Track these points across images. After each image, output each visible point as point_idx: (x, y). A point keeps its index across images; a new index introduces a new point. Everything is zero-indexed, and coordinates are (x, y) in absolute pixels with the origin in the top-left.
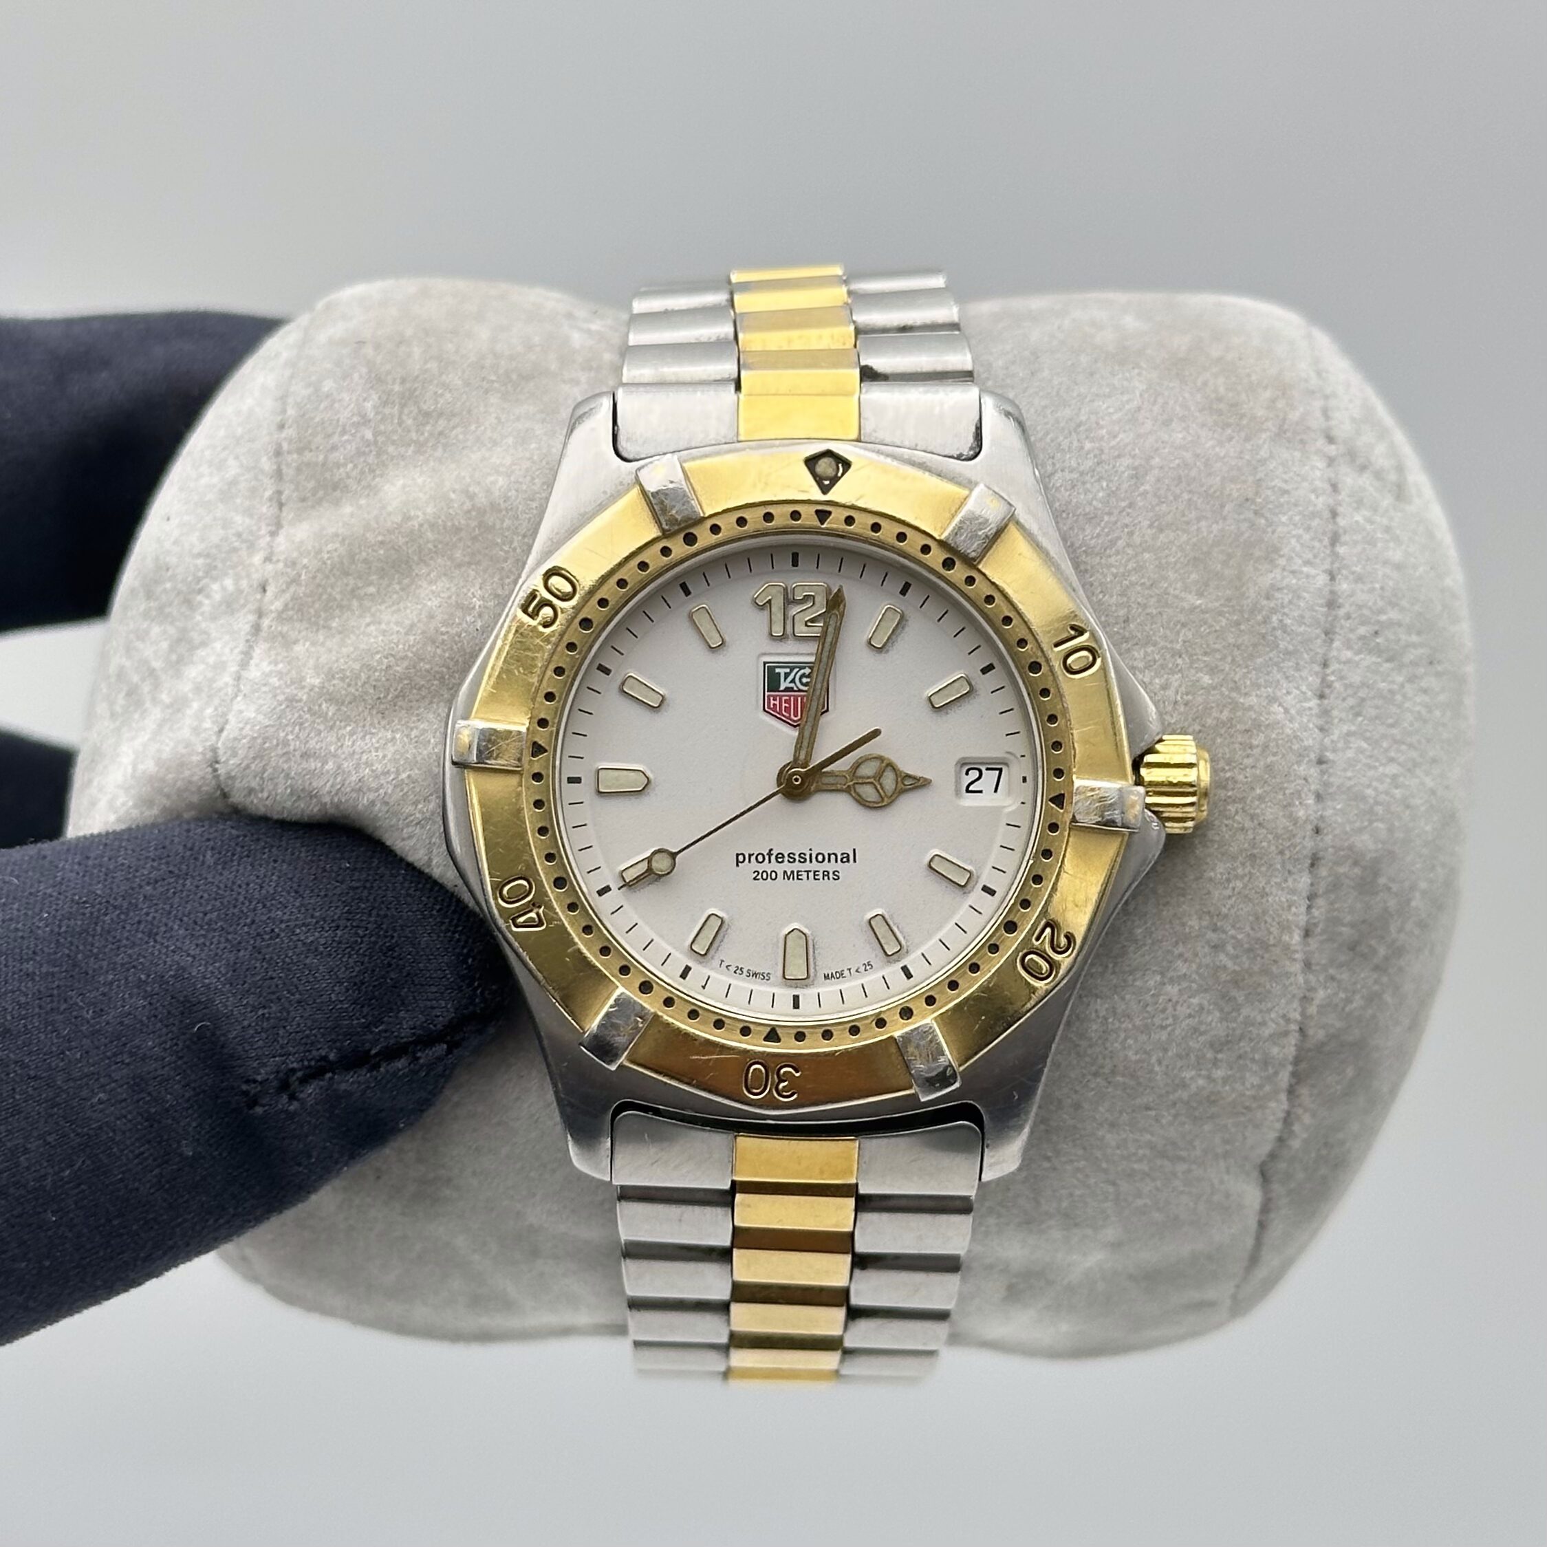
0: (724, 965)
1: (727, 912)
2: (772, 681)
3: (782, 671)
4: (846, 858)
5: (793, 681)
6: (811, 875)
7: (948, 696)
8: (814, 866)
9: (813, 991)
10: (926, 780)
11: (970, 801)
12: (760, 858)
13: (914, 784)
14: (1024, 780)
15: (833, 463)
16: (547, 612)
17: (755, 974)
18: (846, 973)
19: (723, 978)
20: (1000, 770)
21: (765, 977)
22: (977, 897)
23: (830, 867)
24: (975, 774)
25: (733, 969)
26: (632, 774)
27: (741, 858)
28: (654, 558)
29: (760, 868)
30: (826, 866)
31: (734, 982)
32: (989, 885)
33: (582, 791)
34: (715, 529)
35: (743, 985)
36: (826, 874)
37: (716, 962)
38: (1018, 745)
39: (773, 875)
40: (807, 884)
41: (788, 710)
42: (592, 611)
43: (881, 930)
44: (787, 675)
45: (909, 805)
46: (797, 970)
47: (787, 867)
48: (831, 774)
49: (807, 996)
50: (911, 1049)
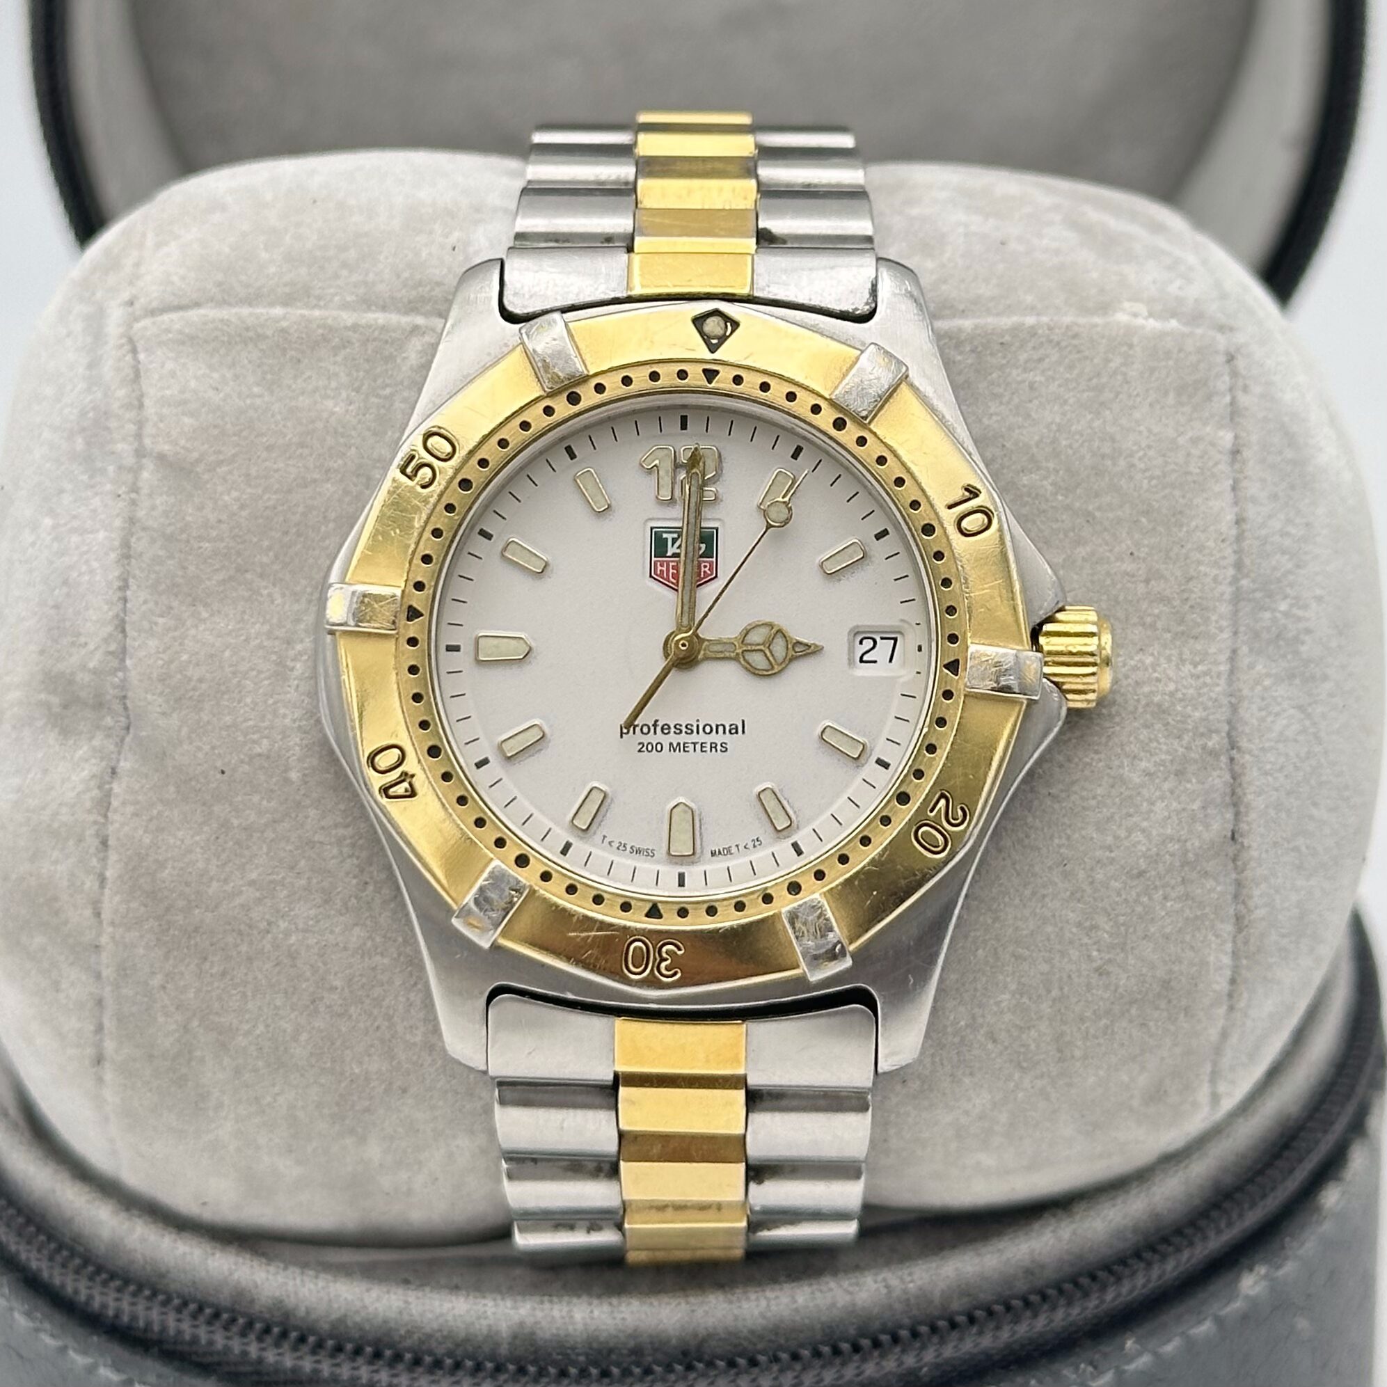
0: (607, 840)
1: (610, 786)
2: (659, 546)
3: (670, 537)
4: (734, 730)
5: (679, 547)
6: (698, 747)
7: (839, 562)
8: (702, 738)
9: (699, 868)
10: (816, 646)
11: (864, 671)
12: (645, 730)
13: (804, 651)
14: (920, 649)
15: (722, 323)
16: (426, 473)
17: (639, 851)
18: (734, 850)
19: (606, 855)
20: (895, 640)
21: (650, 854)
22: (870, 769)
23: (718, 738)
24: (868, 644)
25: (615, 845)
26: (513, 642)
28: (535, 416)
29: (645, 739)
30: (714, 738)
31: (616, 859)
32: (882, 758)
33: (462, 660)
34: (600, 388)
35: (626, 862)
36: (713, 746)
37: (598, 838)
38: (912, 613)
39: (658, 748)
40: (693, 756)
41: (676, 576)
42: (473, 472)
43: (771, 804)
44: (674, 541)
45: (801, 671)
46: (682, 846)
47: (673, 738)
48: (719, 642)
49: (693, 873)
50: (798, 925)
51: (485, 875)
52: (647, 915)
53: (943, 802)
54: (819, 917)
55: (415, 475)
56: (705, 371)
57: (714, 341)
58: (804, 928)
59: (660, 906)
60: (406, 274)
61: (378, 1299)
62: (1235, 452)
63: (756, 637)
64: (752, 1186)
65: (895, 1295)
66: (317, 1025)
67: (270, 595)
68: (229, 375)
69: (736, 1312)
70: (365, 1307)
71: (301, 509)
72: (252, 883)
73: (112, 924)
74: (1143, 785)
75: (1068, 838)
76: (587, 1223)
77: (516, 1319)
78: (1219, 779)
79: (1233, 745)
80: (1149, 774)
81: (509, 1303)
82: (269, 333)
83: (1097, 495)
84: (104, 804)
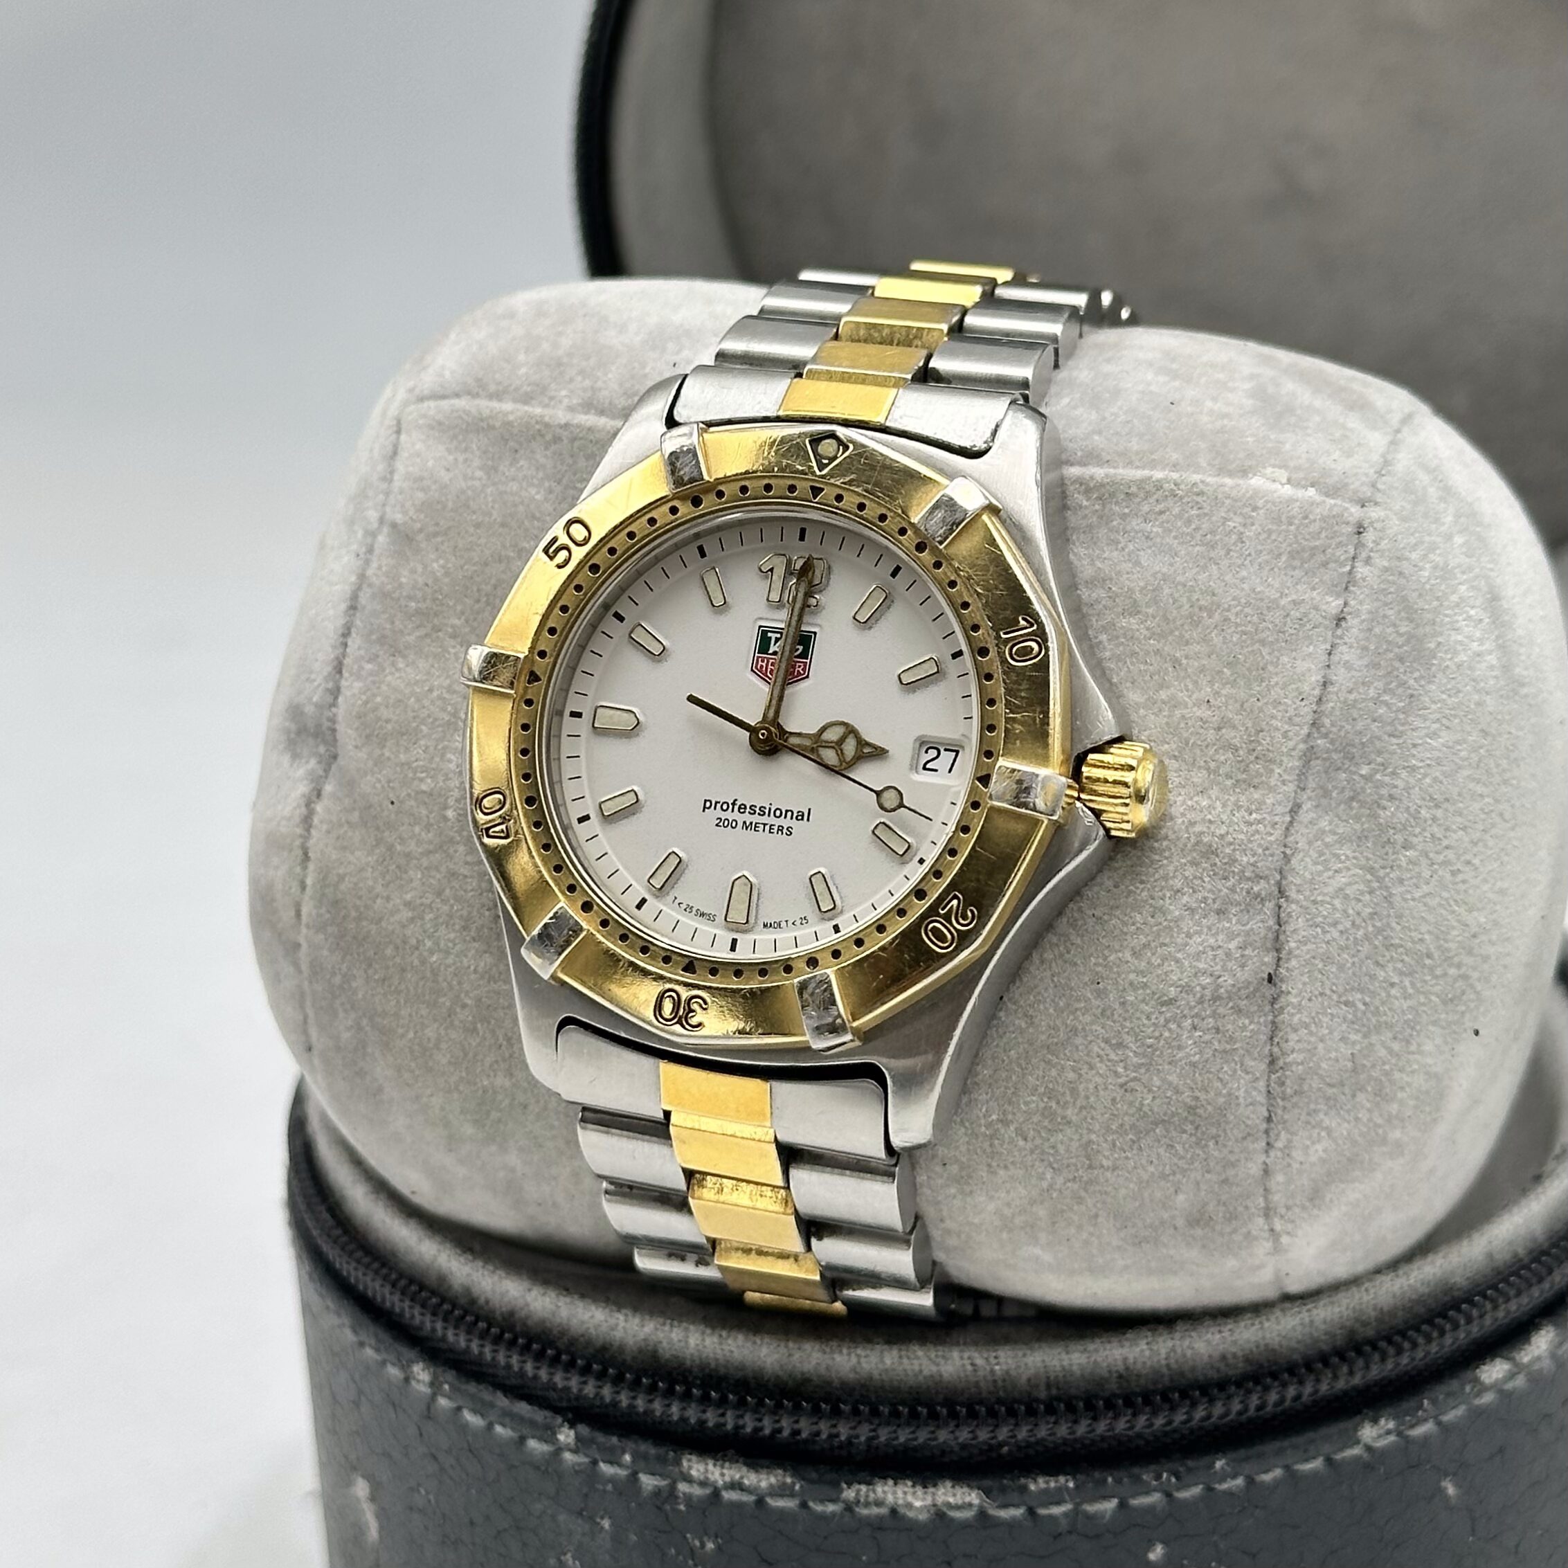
0: (677, 901)
1: (687, 853)
2: (764, 643)
3: (773, 636)
4: (800, 817)
6: (767, 828)
7: (915, 675)
8: (771, 820)
9: (750, 937)
10: (883, 749)
11: (925, 777)
12: (725, 807)
13: (872, 753)
15: (834, 446)
16: (563, 555)
17: (702, 915)
18: (783, 924)
19: (674, 914)
20: (957, 752)
21: (710, 918)
22: (912, 866)
23: (785, 823)
24: (933, 753)
25: (684, 906)
26: (625, 715)
27: (708, 804)
28: (661, 514)
29: (723, 815)
30: (781, 821)
31: (682, 919)
32: (924, 858)
33: (583, 725)
34: (720, 494)
35: (689, 922)
36: (780, 829)
37: (670, 898)
39: (733, 825)
40: (762, 836)
42: (601, 558)
43: (820, 887)
44: (777, 640)
46: (738, 915)
47: (747, 818)
48: (799, 735)
49: (744, 940)
50: (806, 996)
51: (551, 914)
52: (685, 970)
53: (954, 902)
54: (825, 990)
55: (555, 556)
56: (812, 488)
57: (826, 461)
58: (810, 1000)
59: (695, 962)
60: (628, 385)
61: (536, 1299)
62: (1340, 620)
63: (832, 735)
64: (814, 1242)
65: (981, 1373)
66: (453, 1037)
67: (455, 654)
68: (461, 459)
69: (830, 1362)
70: (527, 1305)
71: (493, 581)
72: (408, 904)
73: (308, 926)
74: (1181, 918)
75: (1105, 958)
76: (695, 1257)
77: (642, 1336)
78: (1260, 923)
79: (1281, 892)
80: (1192, 911)
81: (637, 1320)
82: (498, 424)
83: (1187, 643)
84: (307, 821)
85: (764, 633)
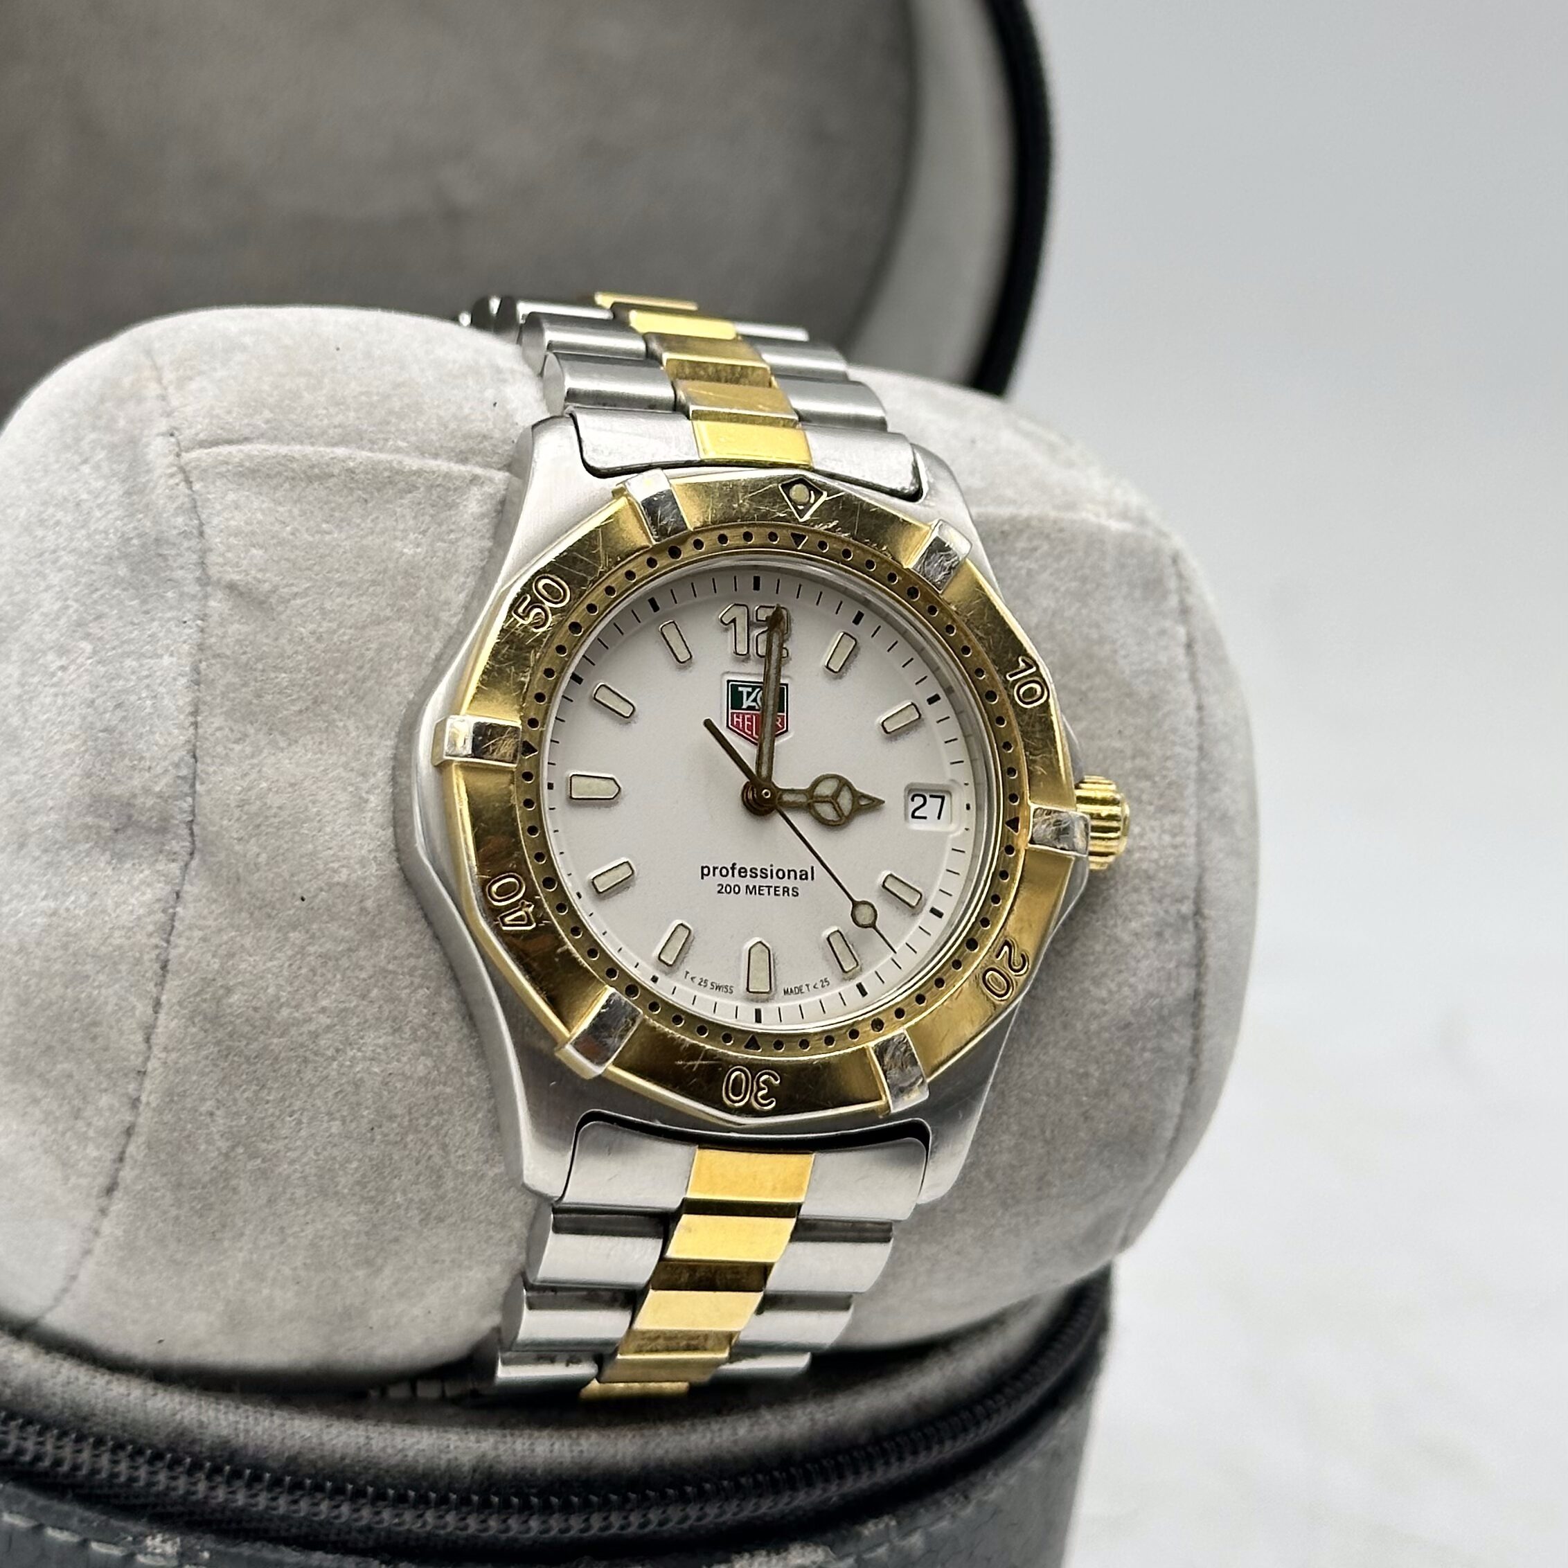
0: (689, 976)
1: (694, 923)
3: (745, 690)
4: (804, 876)
5: (755, 700)
6: (772, 890)
7: (898, 723)
8: (775, 882)
9: (773, 1006)
10: (878, 800)
11: (916, 825)
12: (724, 872)
13: (867, 805)
14: (968, 807)
15: (806, 491)
16: (538, 614)
17: (718, 988)
18: (804, 989)
19: (689, 990)
20: (943, 798)
21: (728, 990)
22: (925, 917)
23: (790, 883)
24: (919, 801)
25: (697, 981)
26: (604, 781)
27: (706, 871)
28: (640, 567)
29: (724, 881)
30: (785, 882)
31: (699, 995)
32: (937, 908)
33: (555, 797)
34: (698, 544)
35: (708, 995)
36: (786, 890)
37: (681, 973)
38: (963, 774)
39: (735, 890)
40: (768, 899)
41: (750, 728)
42: (581, 616)
43: (839, 946)
44: (749, 694)
45: (863, 827)
46: (760, 985)
47: (751, 882)
48: (792, 791)
49: (768, 1009)
50: (887, 1059)
51: (603, 1003)
52: (747, 1047)
53: (1006, 948)
54: (905, 1051)
55: (528, 616)
56: (793, 535)
57: (801, 508)
58: (890, 1062)
59: (758, 1038)
62: (1189, 646)
63: (826, 789)
66: (369, 1153)
67: (345, 726)
68: (296, 511)
71: (374, 646)
72: (323, 1010)
73: (165, 1049)
74: (1132, 945)
75: (1070, 990)
76: (566, 1356)
78: (1188, 943)
79: (1198, 912)
80: (1136, 934)
82: (336, 471)
83: (1088, 676)
84: (168, 930)
85: (734, 688)
